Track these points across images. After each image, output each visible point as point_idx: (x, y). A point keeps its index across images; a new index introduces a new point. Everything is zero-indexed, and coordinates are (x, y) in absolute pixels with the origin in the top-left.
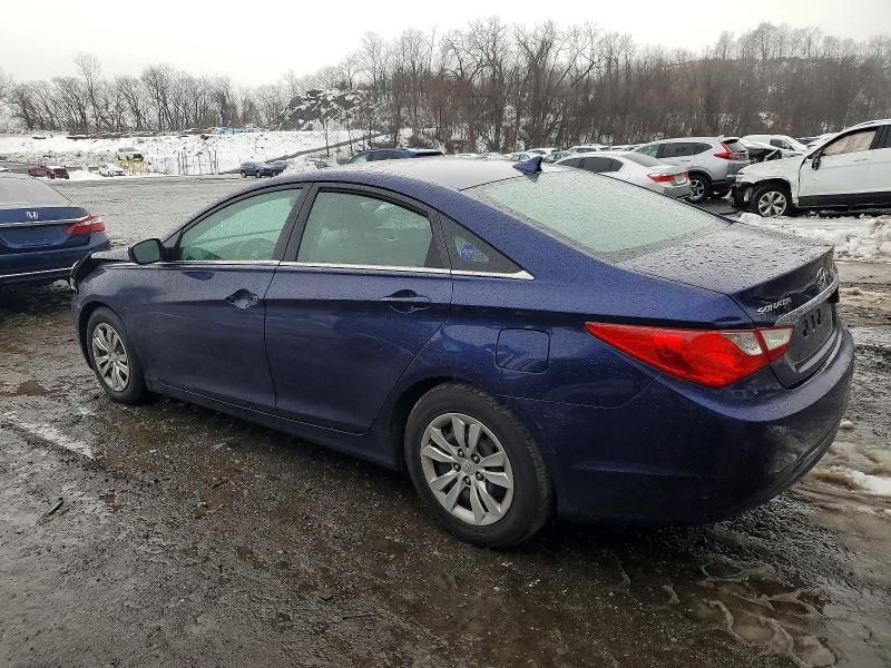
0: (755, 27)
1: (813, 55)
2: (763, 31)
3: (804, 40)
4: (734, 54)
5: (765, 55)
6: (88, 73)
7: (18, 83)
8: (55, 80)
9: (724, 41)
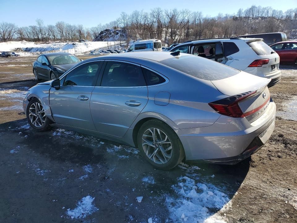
0: (250, 7)
1: (269, 15)
2: (252, 9)
3: (266, 11)
4: (243, 15)
5: (253, 16)
6: (40, 24)
7: (19, 27)
8: (30, 27)
9: (240, 12)
